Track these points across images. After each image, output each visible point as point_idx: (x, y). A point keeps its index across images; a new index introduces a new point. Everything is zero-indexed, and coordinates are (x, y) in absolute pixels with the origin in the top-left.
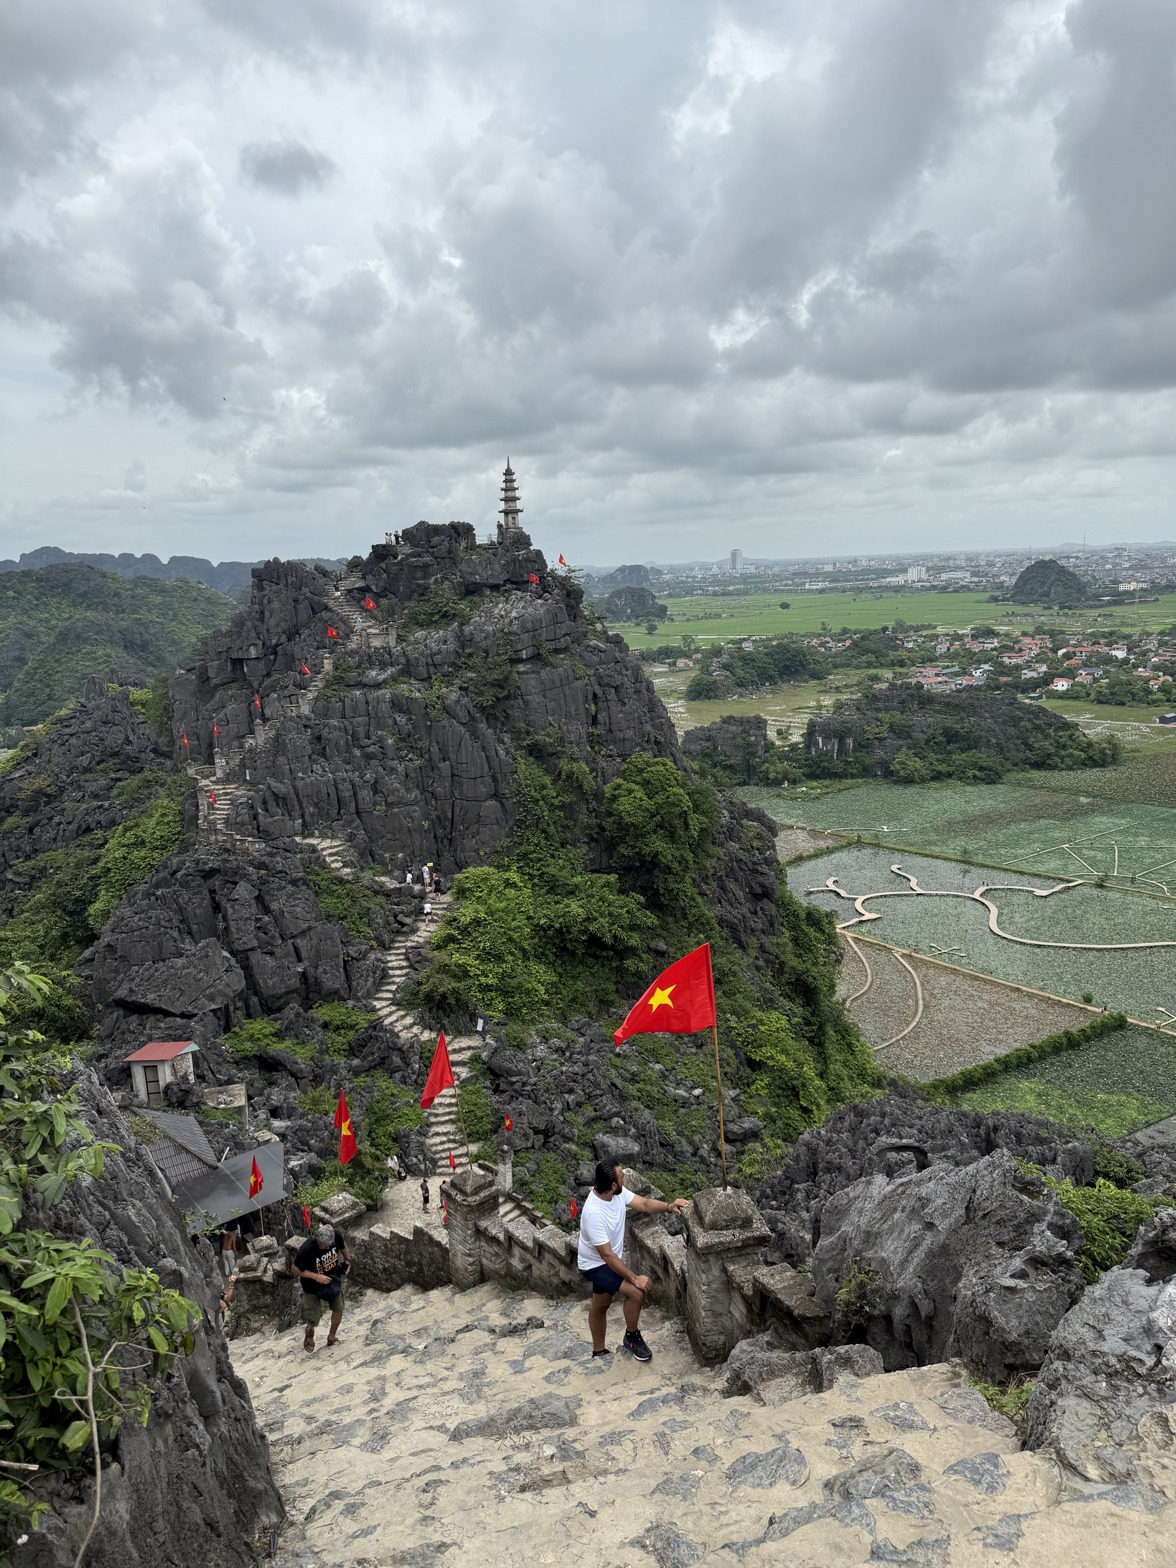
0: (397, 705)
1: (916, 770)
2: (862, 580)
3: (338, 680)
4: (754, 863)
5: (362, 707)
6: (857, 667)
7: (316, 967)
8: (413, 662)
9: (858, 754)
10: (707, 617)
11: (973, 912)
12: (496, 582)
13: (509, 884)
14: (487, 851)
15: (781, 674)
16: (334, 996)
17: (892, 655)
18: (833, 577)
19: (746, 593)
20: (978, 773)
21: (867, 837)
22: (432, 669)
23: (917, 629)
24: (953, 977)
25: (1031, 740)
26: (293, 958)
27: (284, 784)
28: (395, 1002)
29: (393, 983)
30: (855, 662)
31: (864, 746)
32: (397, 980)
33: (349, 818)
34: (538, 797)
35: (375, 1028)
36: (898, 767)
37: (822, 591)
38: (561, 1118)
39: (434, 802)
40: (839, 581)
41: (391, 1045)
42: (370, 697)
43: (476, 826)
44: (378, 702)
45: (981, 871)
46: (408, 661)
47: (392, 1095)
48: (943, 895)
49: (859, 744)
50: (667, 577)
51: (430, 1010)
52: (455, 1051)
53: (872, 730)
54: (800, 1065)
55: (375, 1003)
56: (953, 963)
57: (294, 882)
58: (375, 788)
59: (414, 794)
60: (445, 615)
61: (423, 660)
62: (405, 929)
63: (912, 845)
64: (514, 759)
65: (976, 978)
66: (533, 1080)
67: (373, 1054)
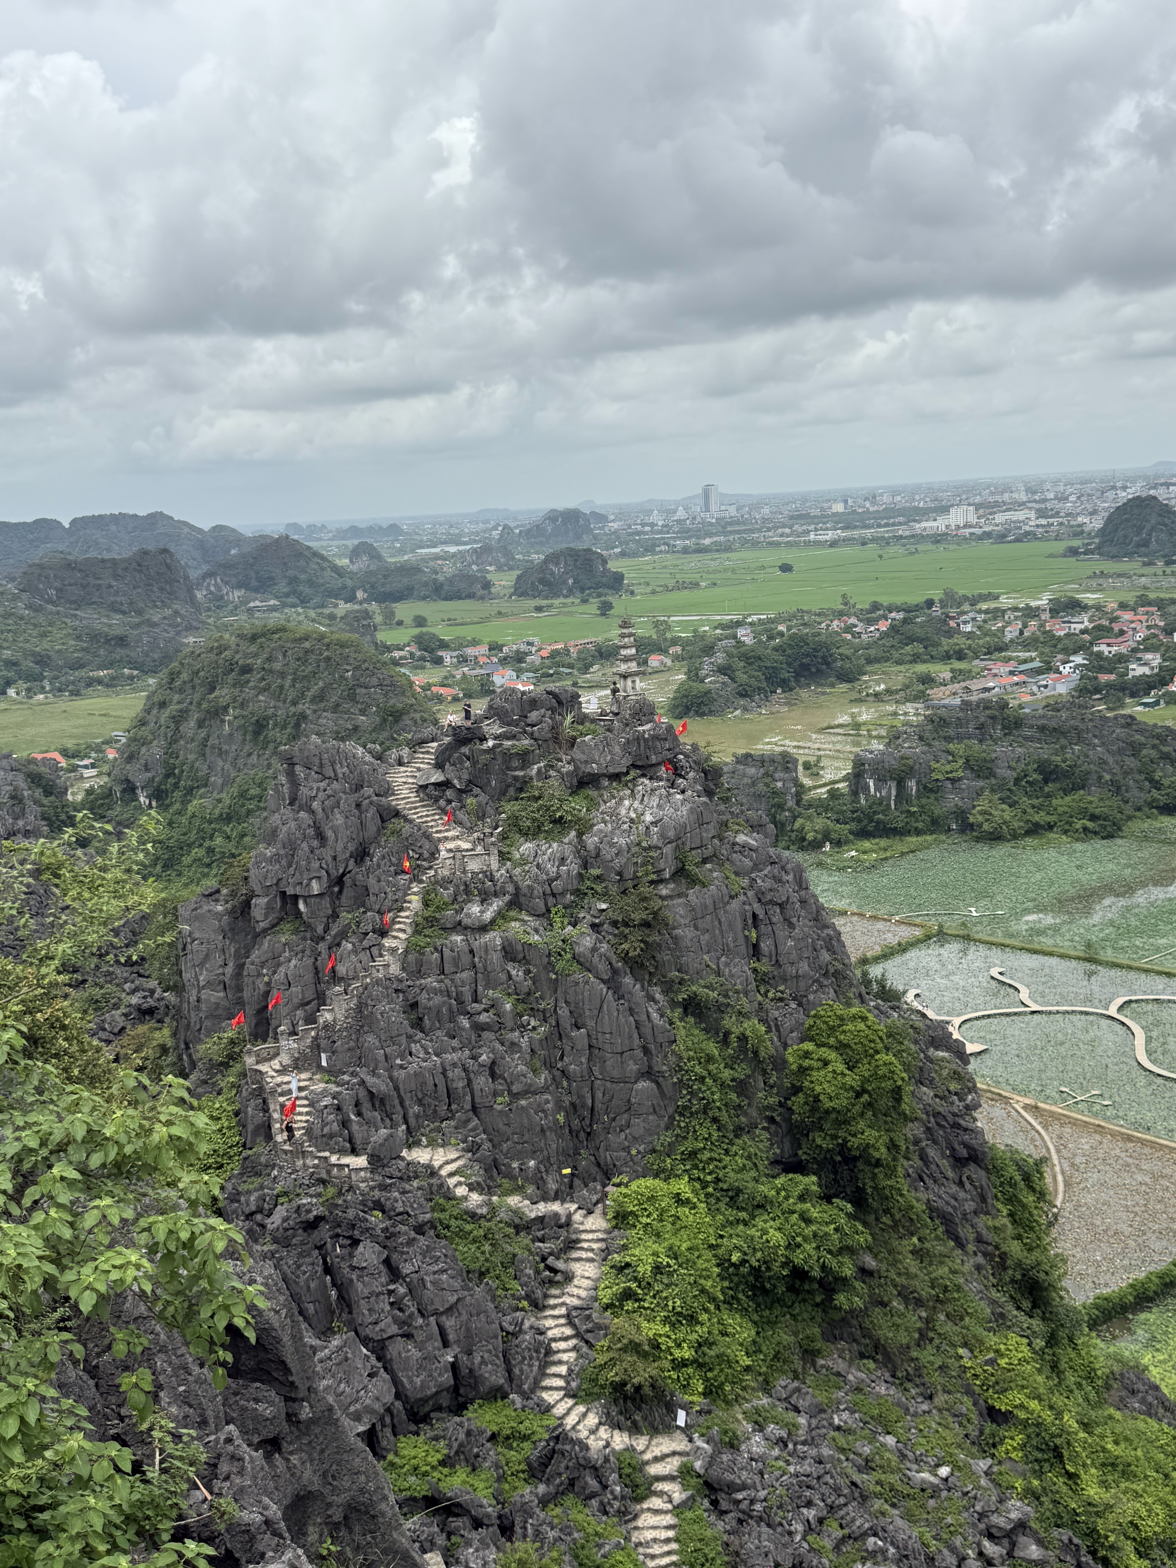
0: (510, 952)
1: (1005, 823)
2: (886, 525)
3: (431, 921)
4: (955, 1115)
5: (466, 959)
6: (899, 662)
7: (469, 1353)
8: (525, 890)
9: (924, 801)
10: (681, 586)
11: (1111, 1037)
12: (617, 770)
13: (679, 1200)
14: (641, 1148)
15: (798, 675)
16: (497, 1394)
17: (946, 644)
18: (847, 521)
19: (728, 549)
20: (1090, 825)
21: (951, 925)
22: (551, 901)
23: (974, 601)
24: (1098, 1137)
25: (1158, 775)
26: (438, 1343)
27: (379, 1076)
28: (570, 1394)
29: (560, 1362)
30: (896, 655)
31: (931, 790)
32: (565, 1357)
33: (464, 1118)
34: (705, 1073)
35: (557, 1438)
36: (980, 818)
37: (833, 544)
38: (805, 1545)
39: (565, 1084)
40: (856, 527)
41: (582, 1462)
42: (476, 945)
43: (626, 1116)
44: (486, 951)
45: (1113, 972)
46: (517, 888)
47: (597, 1534)
48: (1068, 1012)
49: (925, 787)
50: (615, 525)
51: (615, 1401)
52: (656, 1459)
53: (942, 768)
54: (1059, 1415)
55: (545, 1395)
56: (1096, 1115)
57: (420, 1229)
58: (493, 1070)
59: (543, 1078)
60: (559, 821)
61: (538, 890)
62: (559, 1277)
63: (1012, 936)
64: (671, 1023)
65: (1129, 1138)
66: (762, 1494)
67: (560, 1474)
